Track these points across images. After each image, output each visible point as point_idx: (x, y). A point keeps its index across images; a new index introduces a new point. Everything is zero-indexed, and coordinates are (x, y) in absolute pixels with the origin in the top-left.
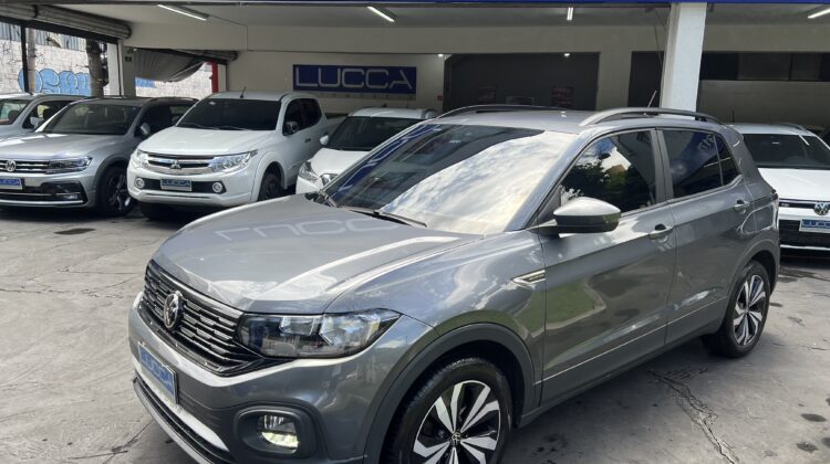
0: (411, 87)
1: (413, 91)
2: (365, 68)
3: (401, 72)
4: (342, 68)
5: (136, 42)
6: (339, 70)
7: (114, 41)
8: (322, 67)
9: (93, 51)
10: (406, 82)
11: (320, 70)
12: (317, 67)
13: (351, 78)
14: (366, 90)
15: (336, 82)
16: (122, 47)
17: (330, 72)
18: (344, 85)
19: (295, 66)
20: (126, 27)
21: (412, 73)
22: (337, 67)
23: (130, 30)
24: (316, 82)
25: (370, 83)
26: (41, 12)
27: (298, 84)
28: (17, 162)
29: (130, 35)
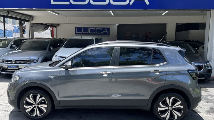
0: (108, 33)
1: (109, 34)
2: (96, 28)
3: (105, 29)
4: (89, 28)
5: (34, 21)
6: (88, 29)
7: (28, 21)
8: (83, 28)
9: (21, 24)
10: (107, 32)
11: (83, 29)
12: (82, 28)
13: (91, 31)
14: (96, 34)
15: (87, 32)
16: (31, 23)
17: (86, 29)
18: (90, 33)
19: (76, 28)
20: (32, 17)
21: (108, 29)
22: (88, 28)
23: (33, 18)
24: (82, 32)
25: (97, 32)
26: (10, 13)
27: (77, 33)
28: (16, 60)
29: (33, 19)
